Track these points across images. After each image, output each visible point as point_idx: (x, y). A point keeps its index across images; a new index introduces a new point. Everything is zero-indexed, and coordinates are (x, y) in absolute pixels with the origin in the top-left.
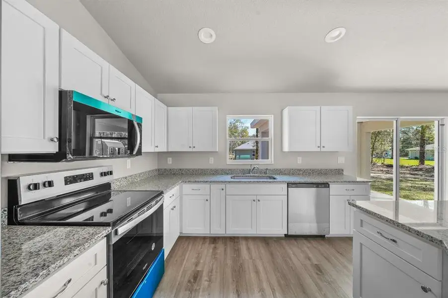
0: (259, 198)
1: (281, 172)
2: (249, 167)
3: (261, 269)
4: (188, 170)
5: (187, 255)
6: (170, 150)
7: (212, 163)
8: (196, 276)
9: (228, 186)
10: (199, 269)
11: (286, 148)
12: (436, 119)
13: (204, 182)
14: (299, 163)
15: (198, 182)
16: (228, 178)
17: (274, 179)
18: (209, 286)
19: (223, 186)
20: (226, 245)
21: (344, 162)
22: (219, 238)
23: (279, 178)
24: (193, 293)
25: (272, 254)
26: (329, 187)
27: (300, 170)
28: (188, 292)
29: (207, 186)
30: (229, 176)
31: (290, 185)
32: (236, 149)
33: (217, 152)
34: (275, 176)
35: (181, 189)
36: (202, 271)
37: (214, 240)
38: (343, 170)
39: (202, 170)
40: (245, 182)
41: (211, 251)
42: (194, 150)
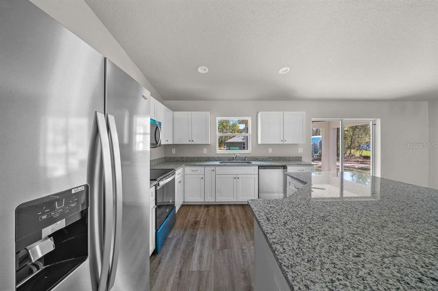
0: (238, 176)
1: (256, 159)
2: (233, 156)
3: (237, 218)
4: (188, 158)
5: (189, 214)
6: (174, 143)
7: (205, 152)
8: (196, 223)
9: (217, 168)
10: (198, 219)
11: (259, 142)
12: (371, 120)
13: (200, 165)
14: (270, 152)
15: (196, 165)
16: (218, 163)
17: (251, 163)
18: (204, 227)
19: (213, 168)
20: (215, 208)
21: (302, 152)
22: (211, 205)
23: (253, 163)
24: (195, 230)
25: (246, 213)
26: (287, 168)
27: (270, 158)
28: (192, 230)
29: (202, 168)
30: (219, 162)
31: (260, 167)
32: (227, 142)
33: (209, 144)
34: (251, 162)
35: (184, 171)
36: (200, 221)
37: (207, 206)
38: (301, 158)
39: (198, 158)
40: (229, 165)
41: (205, 211)
42: (193, 143)
